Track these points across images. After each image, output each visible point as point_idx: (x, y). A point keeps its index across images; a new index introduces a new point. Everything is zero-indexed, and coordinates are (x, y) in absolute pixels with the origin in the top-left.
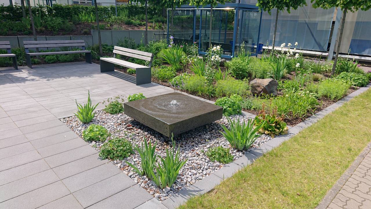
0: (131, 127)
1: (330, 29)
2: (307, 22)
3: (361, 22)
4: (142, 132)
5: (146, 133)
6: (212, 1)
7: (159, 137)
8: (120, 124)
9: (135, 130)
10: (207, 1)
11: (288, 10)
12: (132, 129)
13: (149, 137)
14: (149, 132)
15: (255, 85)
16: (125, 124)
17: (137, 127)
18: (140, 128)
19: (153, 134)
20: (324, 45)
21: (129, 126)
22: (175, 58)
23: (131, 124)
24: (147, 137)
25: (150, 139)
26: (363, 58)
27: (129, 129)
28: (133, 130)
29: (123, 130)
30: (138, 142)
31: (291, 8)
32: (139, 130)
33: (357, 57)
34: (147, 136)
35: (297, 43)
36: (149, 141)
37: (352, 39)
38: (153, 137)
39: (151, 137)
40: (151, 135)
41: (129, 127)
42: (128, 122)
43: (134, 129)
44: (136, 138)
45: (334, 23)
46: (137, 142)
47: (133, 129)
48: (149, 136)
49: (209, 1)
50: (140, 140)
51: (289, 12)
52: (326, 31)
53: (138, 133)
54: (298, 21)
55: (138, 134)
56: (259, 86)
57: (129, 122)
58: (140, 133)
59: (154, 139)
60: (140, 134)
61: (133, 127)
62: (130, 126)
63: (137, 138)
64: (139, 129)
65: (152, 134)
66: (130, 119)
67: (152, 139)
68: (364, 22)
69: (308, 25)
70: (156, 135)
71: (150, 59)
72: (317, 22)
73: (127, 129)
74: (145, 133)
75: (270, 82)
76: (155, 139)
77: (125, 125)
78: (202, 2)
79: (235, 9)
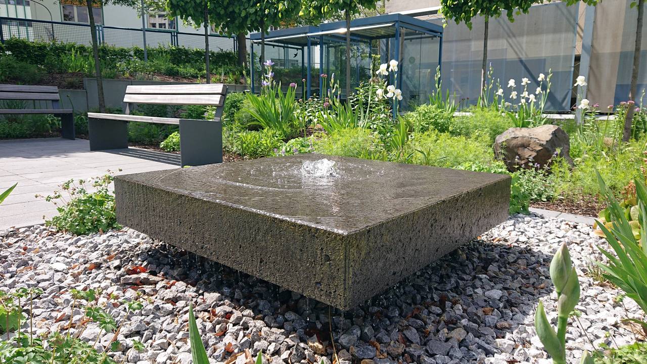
0: (143, 275)
1: (573, 69)
4: (191, 292)
5: (211, 297)
6: (349, 3)
7: (275, 313)
8: (98, 266)
9: (159, 286)
10: (337, 3)
11: (510, 15)
12: (146, 282)
13: (228, 315)
14: (226, 290)
15: (514, 142)
16: (117, 263)
17: (171, 272)
18: (184, 277)
19: (247, 297)
20: (564, 99)
21: (134, 272)
22: (277, 114)
23: (145, 263)
24: (215, 315)
25: (231, 329)
27: (135, 285)
28: (148, 288)
29: (106, 288)
30: (170, 349)
32: (181, 285)
34: (218, 310)
36: (228, 339)
37: (617, 85)
38: (248, 312)
39: (237, 314)
40: (237, 303)
41: (134, 276)
42: (132, 256)
43: (156, 283)
44: (157, 324)
46: (163, 348)
47: (151, 284)
48: (228, 309)
49: (343, 2)
50: (180, 336)
51: (512, 20)
52: (565, 73)
53: (174, 301)
54: (506, 59)
55: (169, 307)
56: (524, 146)
57: (138, 255)
58: (184, 299)
59: (252, 323)
60: (180, 304)
61: (154, 273)
62: (137, 273)
63: (165, 326)
64: (178, 280)
65: (238, 301)
66: (143, 246)
67: (246, 327)
70: (262, 303)
71: (219, 99)
72: (544, 58)
73: (125, 284)
74: (206, 294)
75: (554, 134)
76: (259, 323)
77: (118, 268)
78: (327, 5)
79: (394, 25)
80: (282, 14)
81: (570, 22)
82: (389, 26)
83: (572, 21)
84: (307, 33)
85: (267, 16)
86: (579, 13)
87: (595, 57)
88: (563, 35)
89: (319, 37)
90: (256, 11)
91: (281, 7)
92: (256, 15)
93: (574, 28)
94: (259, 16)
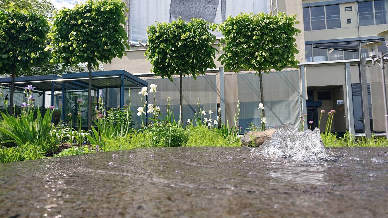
2: (191, 105)
6: (91, 57)
10: (82, 56)
22: (35, 132)
49: (87, 55)
69: (192, 109)
78: (74, 57)
79: (120, 77)
80: (33, 61)
81: (213, 87)
82: (117, 78)
83: (214, 87)
84: (51, 79)
85: (19, 61)
86: (217, 81)
87: (227, 105)
88: (210, 93)
89: (61, 83)
90: (9, 58)
91: (33, 55)
92: (9, 60)
93: (215, 91)
94: (11, 61)
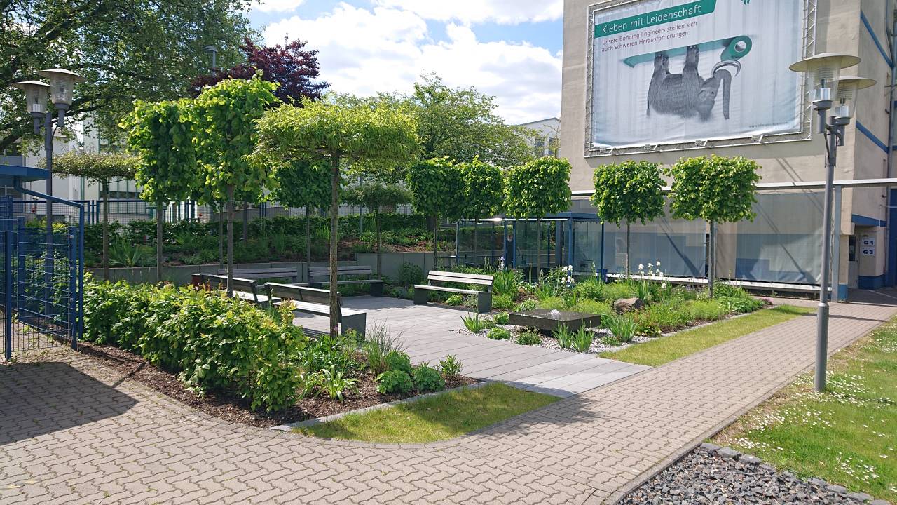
1: (705, 245)
2: (669, 235)
3: (744, 235)
11: (642, 221)
15: (620, 305)
20: (700, 267)
26: (756, 284)
31: (646, 219)
33: (748, 284)
35: (658, 263)
37: (737, 259)
45: (708, 235)
51: (644, 224)
52: (701, 248)
54: (656, 234)
56: (624, 306)
68: (747, 234)
69: (671, 242)
71: (492, 283)
72: (684, 235)
75: (636, 302)
79: (568, 220)
